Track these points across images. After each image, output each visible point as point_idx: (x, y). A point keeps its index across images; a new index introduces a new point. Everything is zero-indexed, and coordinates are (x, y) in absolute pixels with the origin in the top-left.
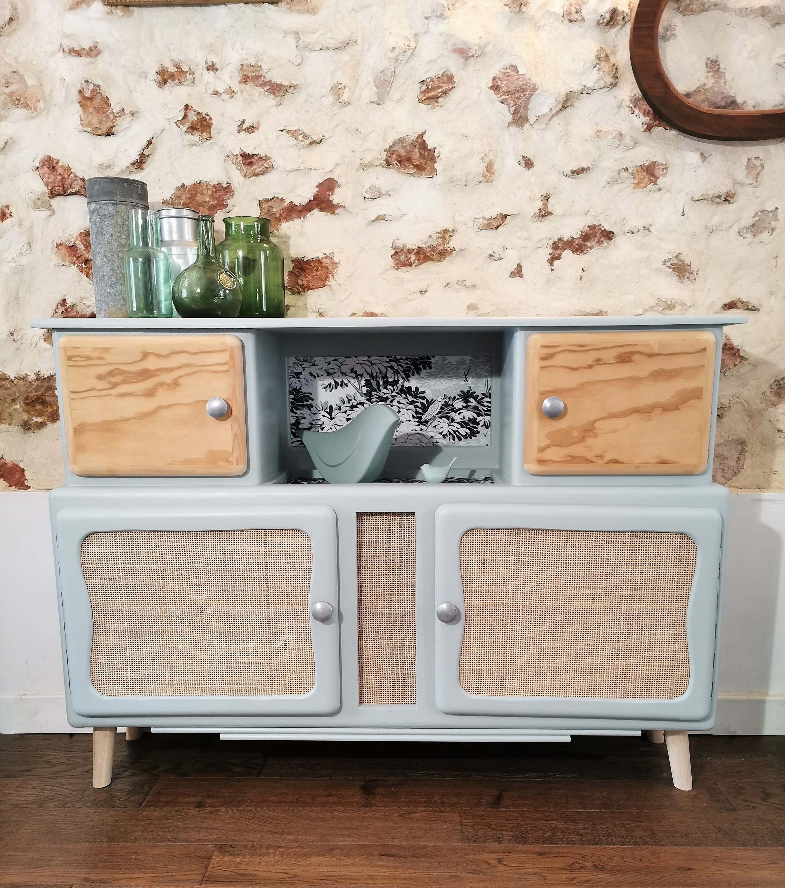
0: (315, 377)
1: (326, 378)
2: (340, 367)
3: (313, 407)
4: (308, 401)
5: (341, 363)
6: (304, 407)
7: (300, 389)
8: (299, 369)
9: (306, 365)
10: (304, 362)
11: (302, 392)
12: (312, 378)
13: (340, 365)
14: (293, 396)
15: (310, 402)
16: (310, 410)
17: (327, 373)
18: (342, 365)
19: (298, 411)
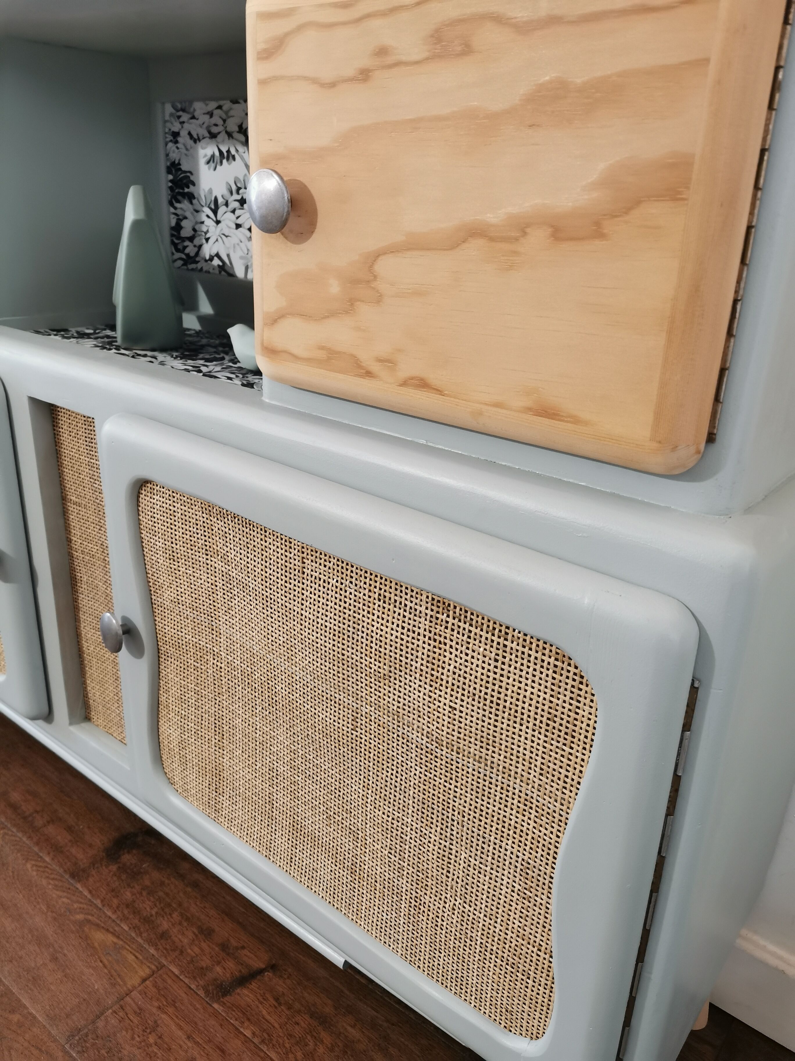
0: (195, 141)
1: (208, 144)
2: (224, 121)
3: (194, 198)
4: (188, 187)
5: (227, 113)
6: (184, 198)
7: (179, 164)
8: (176, 127)
9: (185, 117)
10: (180, 113)
11: (180, 169)
12: (191, 142)
13: (224, 116)
14: (171, 177)
15: (192, 189)
16: (191, 203)
17: (210, 132)
18: (229, 117)
19: (177, 205)
